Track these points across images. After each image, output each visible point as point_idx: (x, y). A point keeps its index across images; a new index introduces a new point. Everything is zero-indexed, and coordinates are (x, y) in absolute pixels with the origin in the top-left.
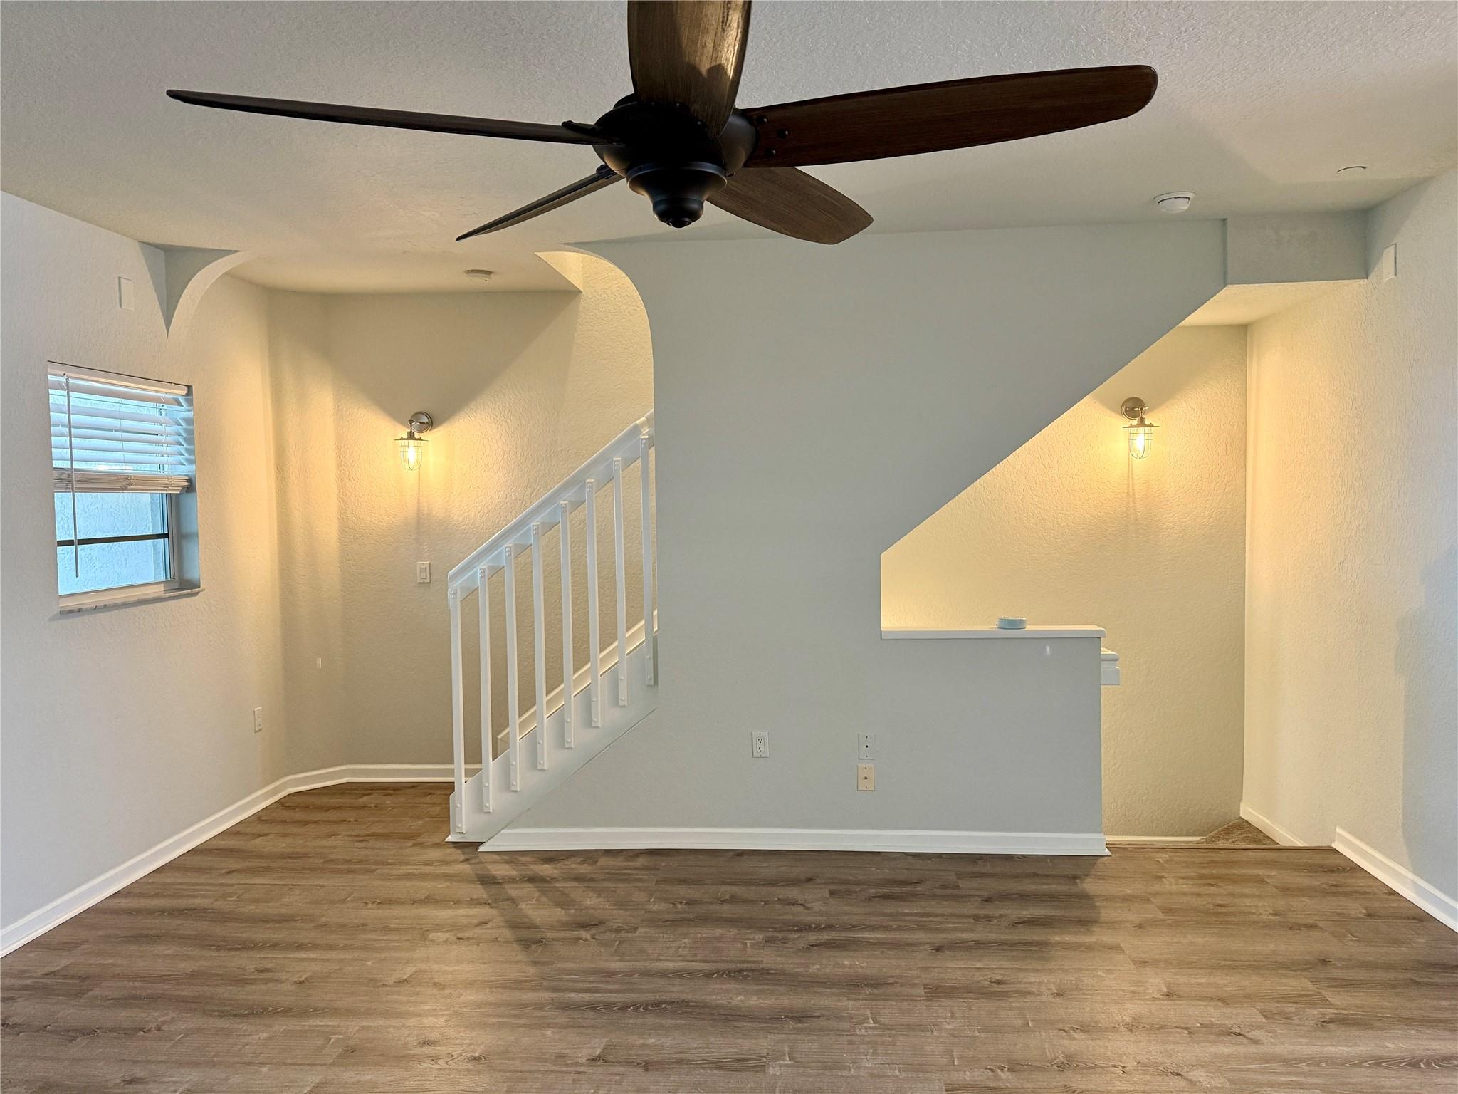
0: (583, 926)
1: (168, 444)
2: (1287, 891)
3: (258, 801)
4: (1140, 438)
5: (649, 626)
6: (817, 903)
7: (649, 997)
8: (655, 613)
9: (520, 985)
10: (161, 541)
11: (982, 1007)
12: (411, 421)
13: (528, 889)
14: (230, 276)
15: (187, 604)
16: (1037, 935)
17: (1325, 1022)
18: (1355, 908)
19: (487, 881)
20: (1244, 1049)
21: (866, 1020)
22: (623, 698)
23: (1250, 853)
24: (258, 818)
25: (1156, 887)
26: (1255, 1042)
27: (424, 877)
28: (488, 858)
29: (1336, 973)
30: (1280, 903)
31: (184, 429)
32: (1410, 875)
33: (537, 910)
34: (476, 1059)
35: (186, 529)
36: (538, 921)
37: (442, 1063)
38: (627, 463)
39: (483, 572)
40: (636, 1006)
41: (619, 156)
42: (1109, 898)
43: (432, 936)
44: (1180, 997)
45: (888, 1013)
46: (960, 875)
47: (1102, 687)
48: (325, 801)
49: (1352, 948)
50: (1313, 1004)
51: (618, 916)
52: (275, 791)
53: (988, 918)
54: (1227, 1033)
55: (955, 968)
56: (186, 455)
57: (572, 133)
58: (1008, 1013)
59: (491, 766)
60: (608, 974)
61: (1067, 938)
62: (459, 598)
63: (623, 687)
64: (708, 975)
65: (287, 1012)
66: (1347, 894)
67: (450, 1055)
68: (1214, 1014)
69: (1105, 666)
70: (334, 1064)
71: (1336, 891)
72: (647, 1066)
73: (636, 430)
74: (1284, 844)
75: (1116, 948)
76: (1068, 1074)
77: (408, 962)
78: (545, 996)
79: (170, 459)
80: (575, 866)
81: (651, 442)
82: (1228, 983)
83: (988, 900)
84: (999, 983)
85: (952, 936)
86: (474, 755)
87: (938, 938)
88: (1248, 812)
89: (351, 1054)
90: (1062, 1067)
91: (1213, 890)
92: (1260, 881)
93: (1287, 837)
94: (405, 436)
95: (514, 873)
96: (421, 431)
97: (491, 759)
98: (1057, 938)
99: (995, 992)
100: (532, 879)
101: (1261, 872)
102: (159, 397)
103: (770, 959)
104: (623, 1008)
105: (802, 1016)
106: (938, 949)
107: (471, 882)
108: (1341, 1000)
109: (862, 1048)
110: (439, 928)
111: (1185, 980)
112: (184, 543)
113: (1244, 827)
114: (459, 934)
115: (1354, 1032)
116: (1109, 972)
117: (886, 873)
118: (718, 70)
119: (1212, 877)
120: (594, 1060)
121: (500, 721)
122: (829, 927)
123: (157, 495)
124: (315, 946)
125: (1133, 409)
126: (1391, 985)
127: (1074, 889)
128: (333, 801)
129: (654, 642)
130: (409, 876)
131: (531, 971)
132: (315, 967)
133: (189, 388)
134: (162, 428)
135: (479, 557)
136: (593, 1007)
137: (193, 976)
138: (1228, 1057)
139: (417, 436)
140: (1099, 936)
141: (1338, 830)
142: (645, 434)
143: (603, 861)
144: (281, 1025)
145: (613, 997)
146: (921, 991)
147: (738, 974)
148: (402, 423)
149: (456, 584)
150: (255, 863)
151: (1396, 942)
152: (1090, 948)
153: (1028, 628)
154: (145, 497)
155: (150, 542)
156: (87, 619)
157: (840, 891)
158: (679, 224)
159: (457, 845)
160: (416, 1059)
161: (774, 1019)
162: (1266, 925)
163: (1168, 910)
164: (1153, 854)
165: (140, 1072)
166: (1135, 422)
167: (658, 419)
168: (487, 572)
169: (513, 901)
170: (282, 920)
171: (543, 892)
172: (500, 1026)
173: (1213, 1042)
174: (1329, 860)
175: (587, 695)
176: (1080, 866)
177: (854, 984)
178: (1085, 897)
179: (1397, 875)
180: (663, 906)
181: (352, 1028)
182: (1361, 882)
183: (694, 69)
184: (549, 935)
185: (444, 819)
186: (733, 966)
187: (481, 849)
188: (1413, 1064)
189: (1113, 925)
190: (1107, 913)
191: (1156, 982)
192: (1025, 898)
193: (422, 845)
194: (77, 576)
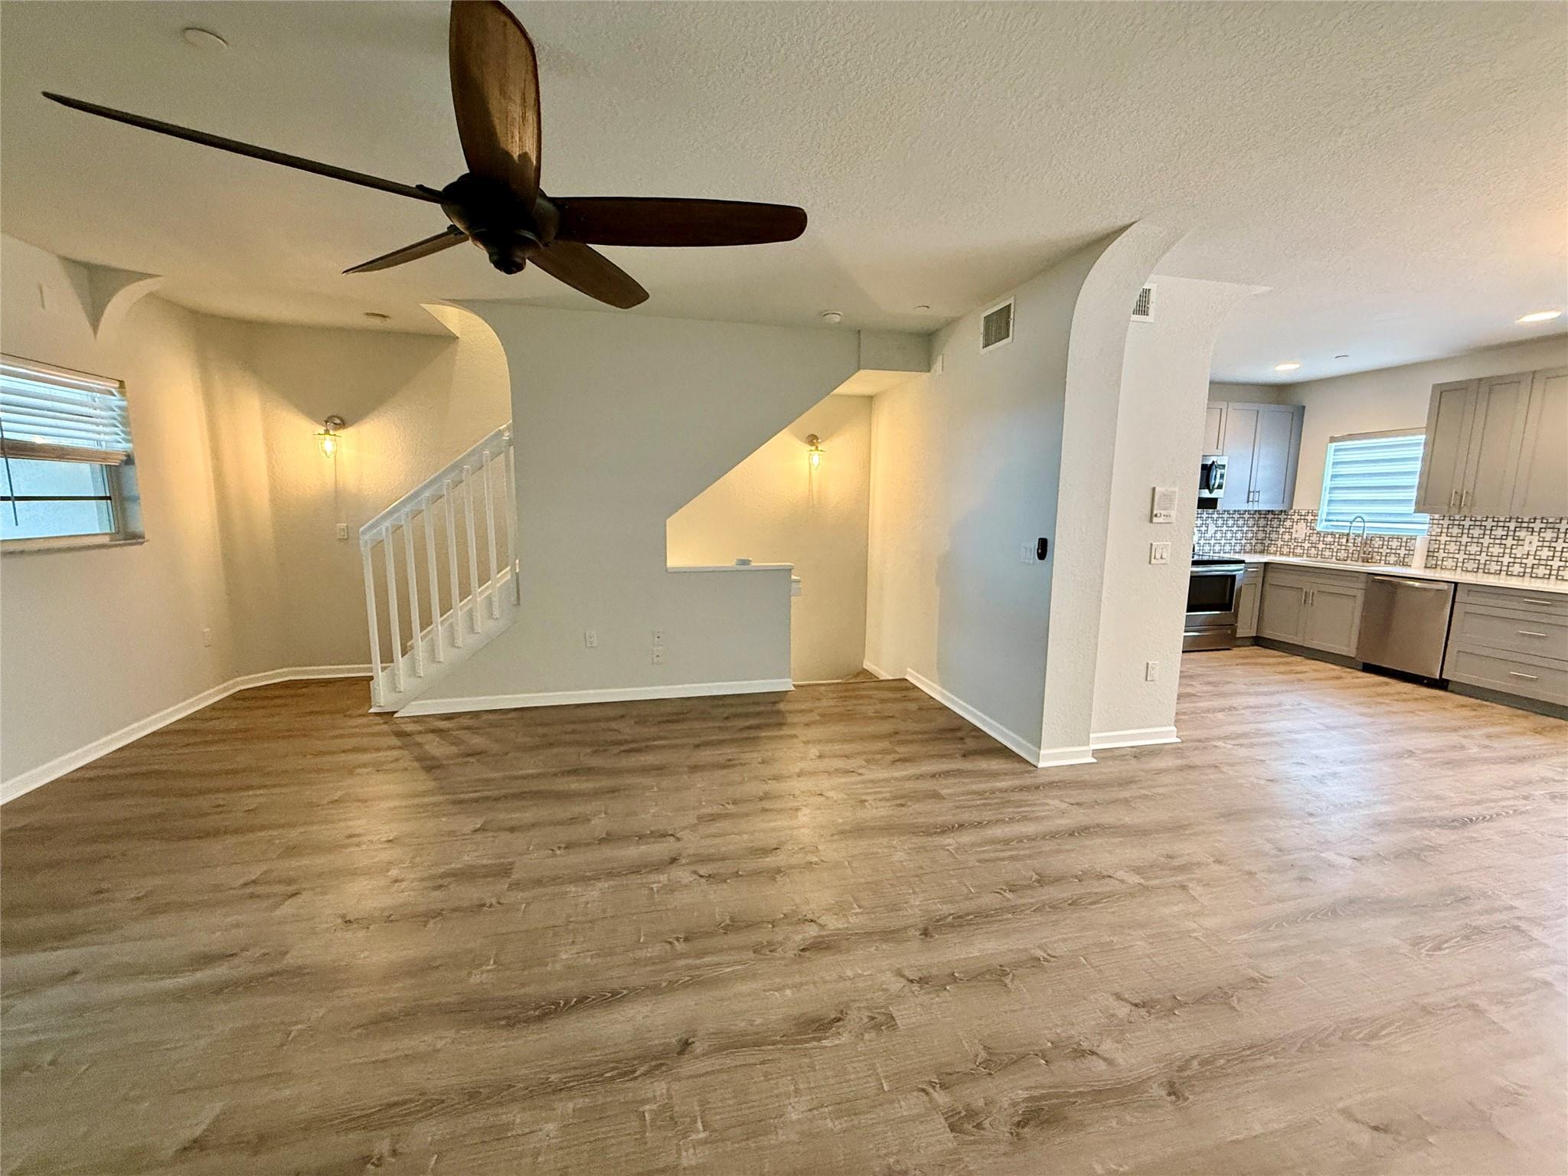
0: (469, 755)
1: (104, 425)
2: (883, 701)
3: (212, 696)
4: (816, 457)
5: (513, 569)
6: (626, 729)
7: (516, 790)
8: (517, 561)
9: (423, 794)
10: (104, 502)
11: (719, 774)
12: (326, 422)
13: (431, 736)
14: (152, 296)
15: (133, 550)
16: (753, 733)
17: (894, 762)
18: (913, 706)
19: (400, 734)
20: (855, 778)
21: (652, 787)
22: (497, 614)
23: (866, 684)
24: (212, 707)
25: (818, 704)
26: (860, 774)
27: (352, 735)
28: (401, 720)
29: (902, 737)
30: (878, 707)
31: (119, 415)
32: (939, 688)
33: (435, 747)
34: (390, 841)
35: (126, 494)
36: (438, 754)
37: (364, 847)
38: (495, 455)
39: (387, 529)
40: (506, 797)
41: (461, 217)
42: (791, 712)
43: (358, 771)
44: (825, 757)
45: (666, 783)
46: (713, 707)
47: (792, 598)
48: (269, 693)
49: (911, 726)
50: (889, 753)
51: (495, 747)
52: (225, 689)
53: (727, 728)
54: (847, 772)
55: (706, 755)
56: (123, 435)
57: (423, 193)
58: (734, 775)
59: (401, 661)
60: (487, 781)
61: (769, 734)
62: (369, 546)
63: (496, 605)
64: (555, 775)
65: (236, 831)
66: (909, 700)
67: (372, 842)
68: (840, 764)
69: (794, 585)
70: (278, 857)
71: (905, 699)
72: (512, 830)
73: (500, 433)
74: (881, 678)
75: (795, 736)
76: (763, 802)
77: (338, 789)
78: (441, 798)
79: (107, 438)
80: (466, 722)
81: (510, 443)
82: (848, 748)
83: (727, 718)
84: (730, 760)
85: (703, 739)
86: (387, 657)
87: (697, 741)
88: (868, 665)
89: (292, 851)
90: (761, 799)
91: (845, 703)
92: (870, 697)
93: (884, 675)
94: (323, 432)
95: (421, 729)
96: (335, 429)
97: (400, 656)
98: (763, 734)
99: (728, 765)
100: (433, 731)
101: (870, 693)
102: (91, 388)
103: (596, 762)
104: (497, 799)
105: (613, 791)
106: (698, 746)
107: (388, 735)
108: (903, 750)
109: (650, 803)
110: (365, 765)
111: (828, 748)
112: (127, 505)
113: (865, 673)
114: (378, 768)
115: (907, 764)
116: (790, 748)
117: (669, 709)
118: (524, 156)
119: (846, 697)
120: (476, 831)
121: (407, 635)
122: (633, 741)
123: (97, 465)
124: (260, 787)
125: (812, 440)
126: (927, 741)
127: (775, 708)
128: (277, 693)
129: (517, 578)
130: (341, 736)
131: (431, 785)
132: (262, 800)
133: (121, 382)
134: (98, 412)
135: (384, 518)
136: (476, 800)
137: (153, 817)
138: (845, 783)
139: (331, 432)
140: (785, 731)
141: (909, 669)
142: (506, 436)
143: (485, 717)
144: (231, 840)
145: (490, 793)
146: (686, 769)
147: (573, 772)
148: (318, 422)
149: (367, 537)
150: (210, 737)
151: (930, 721)
152: (781, 737)
153: (753, 564)
154: (85, 468)
155: (94, 502)
156: (28, 559)
157: (641, 721)
158: (509, 271)
159: (377, 714)
160: (346, 846)
161: (596, 794)
162: (871, 718)
163: (822, 715)
164: (817, 688)
165: (105, 885)
166: (813, 448)
167: (515, 427)
168: (390, 529)
169: (420, 745)
170: (235, 772)
171: (443, 738)
172: (407, 820)
173: (840, 777)
174: (904, 684)
175: (470, 614)
176: (779, 696)
177: (645, 770)
178: (779, 712)
179: (934, 689)
180: (527, 739)
181: (294, 835)
182: (915, 694)
183: (508, 155)
184: (444, 762)
185: (367, 699)
186: (570, 768)
187: (396, 715)
188: (933, 776)
189: (793, 725)
190: (790, 719)
191: (814, 751)
192: (747, 716)
193: (350, 716)
194: (17, 524)
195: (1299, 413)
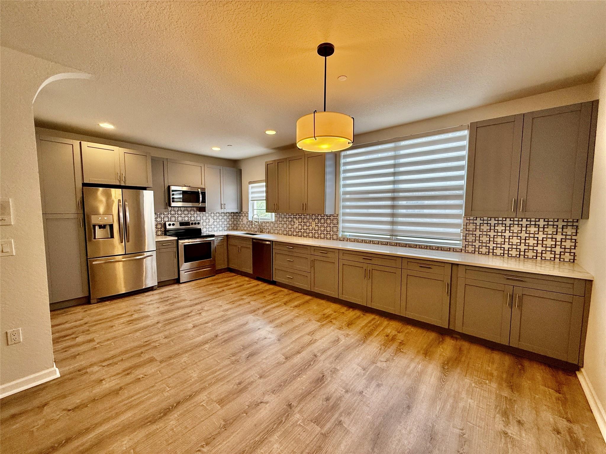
195: (239, 174)
